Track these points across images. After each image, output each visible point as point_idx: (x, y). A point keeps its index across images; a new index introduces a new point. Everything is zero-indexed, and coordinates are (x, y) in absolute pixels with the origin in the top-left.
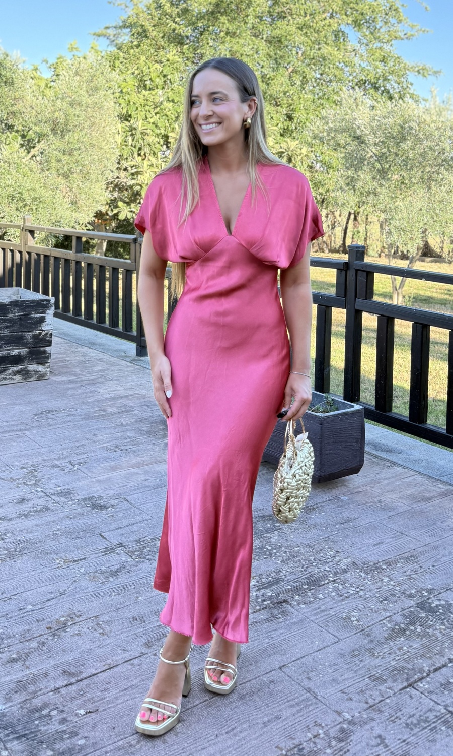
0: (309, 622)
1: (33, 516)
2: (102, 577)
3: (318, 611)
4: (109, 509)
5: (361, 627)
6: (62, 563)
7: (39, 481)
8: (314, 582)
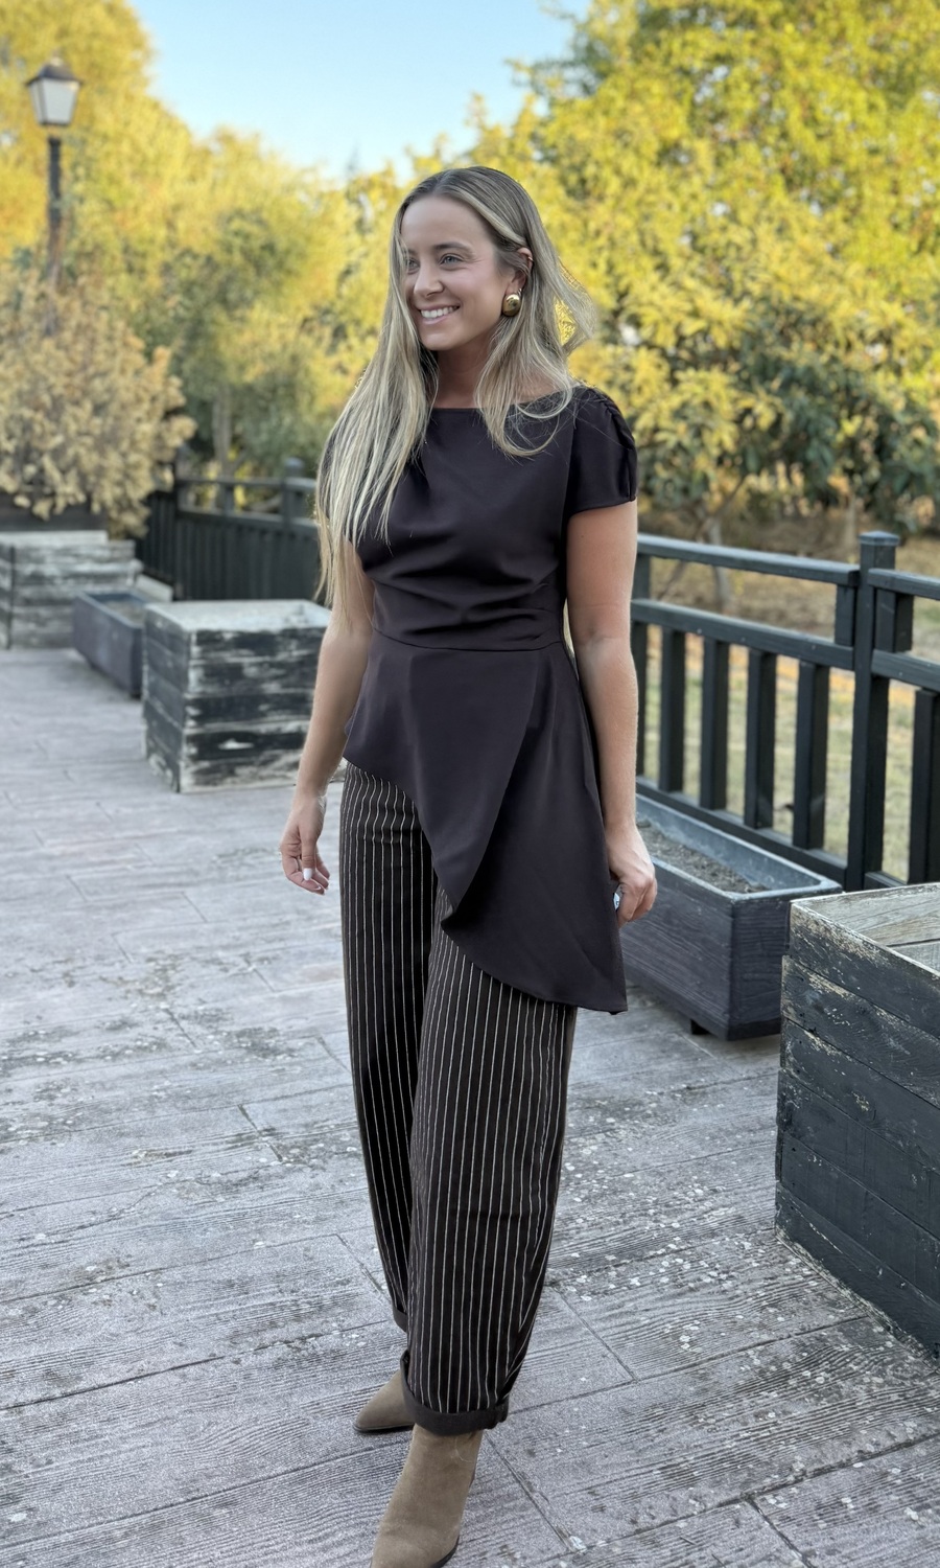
0: (586, 1333)
1: (129, 1056)
2: (205, 1191)
3: (616, 1311)
4: (279, 1058)
5: (694, 1358)
6: (142, 1156)
7: (170, 988)
8: (634, 1252)
